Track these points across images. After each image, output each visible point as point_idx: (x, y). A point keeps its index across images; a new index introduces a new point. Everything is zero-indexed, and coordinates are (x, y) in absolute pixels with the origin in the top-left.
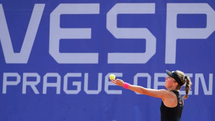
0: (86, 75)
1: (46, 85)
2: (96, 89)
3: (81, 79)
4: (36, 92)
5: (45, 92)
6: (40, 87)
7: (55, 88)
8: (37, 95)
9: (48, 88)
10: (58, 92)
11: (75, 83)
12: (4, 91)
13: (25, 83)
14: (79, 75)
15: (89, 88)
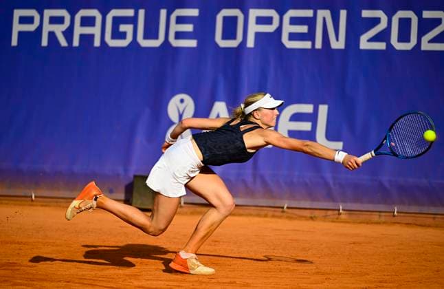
0: (142, 13)
1: (79, 30)
2: (156, 37)
3: (133, 20)
4: (63, 43)
5: (76, 43)
6: (69, 34)
7: (92, 37)
8: (64, 48)
9: (82, 36)
10: (97, 43)
11: (123, 28)
12: (14, 42)
13: (47, 28)
14: (129, 13)
15: (146, 37)
